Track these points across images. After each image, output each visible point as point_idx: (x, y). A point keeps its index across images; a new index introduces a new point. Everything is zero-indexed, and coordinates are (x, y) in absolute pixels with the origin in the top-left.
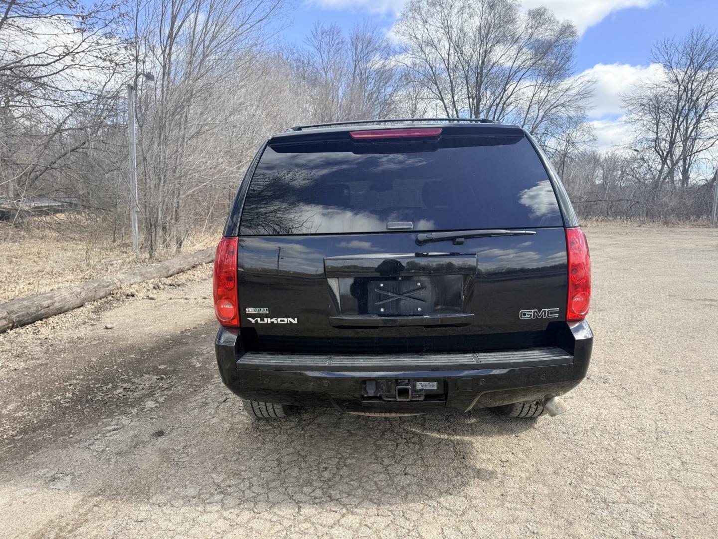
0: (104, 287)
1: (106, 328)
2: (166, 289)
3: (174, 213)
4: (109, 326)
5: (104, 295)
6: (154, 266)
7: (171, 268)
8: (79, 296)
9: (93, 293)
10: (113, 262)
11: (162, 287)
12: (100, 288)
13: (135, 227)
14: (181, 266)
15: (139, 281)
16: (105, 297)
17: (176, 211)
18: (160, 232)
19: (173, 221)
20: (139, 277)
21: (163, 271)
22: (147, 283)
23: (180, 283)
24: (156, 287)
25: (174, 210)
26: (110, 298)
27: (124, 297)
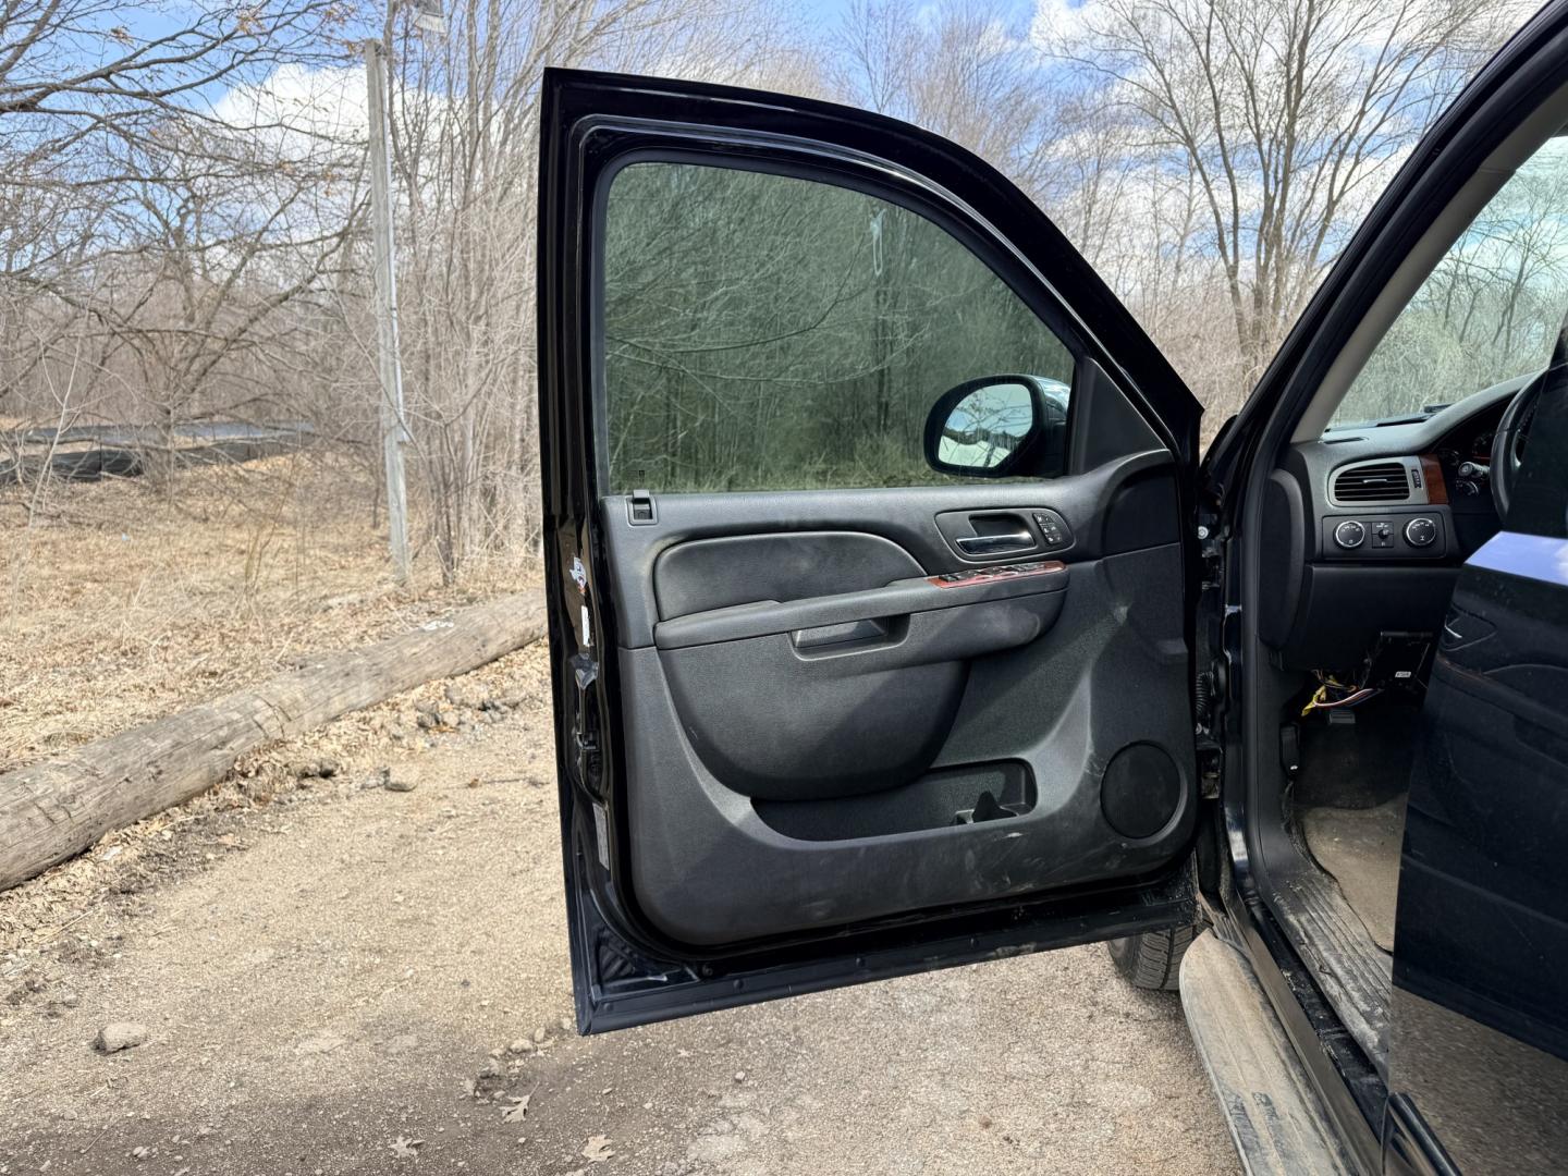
0: (201, 748)
1: (100, 1047)
2: (465, 729)
3: (517, 446)
4: (115, 1034)
5: (199, 786)
6: (433, 633)
7: (492, 633)
8: (60, 815)
9: (143, 786)
10: (331, 602)
11: (451, 719)
12: (182, 758)
13: (396, 491)
14: (529, 624)
15: (366, 699)
16: (209, 788)
17: (523, 440)
18: (476, 504)
19: (514, 472)
20: (366, 685)
21: (466, 648)
22: (394, 707)
23: (518, 696)
24: (429, 721)
25: (518, 437)
26: (229, 793)
27: (291, 782)
